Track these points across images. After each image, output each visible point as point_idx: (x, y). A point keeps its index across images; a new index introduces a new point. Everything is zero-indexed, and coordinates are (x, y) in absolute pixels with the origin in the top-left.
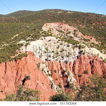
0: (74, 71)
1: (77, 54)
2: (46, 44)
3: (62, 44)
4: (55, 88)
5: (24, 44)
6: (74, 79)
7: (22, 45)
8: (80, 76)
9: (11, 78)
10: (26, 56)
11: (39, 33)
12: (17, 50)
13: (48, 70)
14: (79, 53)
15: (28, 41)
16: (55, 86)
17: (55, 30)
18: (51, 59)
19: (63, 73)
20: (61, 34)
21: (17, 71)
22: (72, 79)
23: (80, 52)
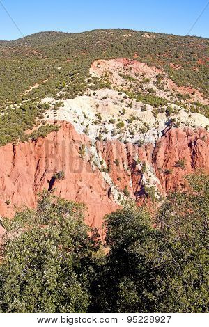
0: (154, 160)
1: (162, 126)
2: (97, 106)
3: (130, 106)
4: (116, 197)
5: (51, 105)
6: (154, 179)
7: (47, 107)
8: (167, 173)
9: (26, 175)
10: (56, 131)
11: (83, 81)
12: (37, 118)
13: (101, 159)
14: (166, 124)
15: (60, 98)
16: (116, 193)
17: (116, 74)
18: (108, 136)
19: (133, 165)
20: (129, 83)
21: (37, 161)
22: (151, 179)
23: (169, 123)
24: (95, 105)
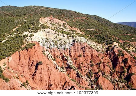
0: (70, 55)
1: (71, 42)
2: (46, 35)
3: (58, 35)
4: (60, 70)
5: (28, 35)
6: (72, 62)
7: (27, 36)
8: (76, 59)
10: (35, 45)
11: (38, 26)
12: (24, 40)
13: (51, 56)
14: (72, 41)
15: (32, 32)
16: (59, 68)
17: (48, 23)
18: (52, 46)
19: (63, 57)
20: (54, 26)
21: (29, 58)
22: (70, 62)
23: (74, 41)
24: (45, 35)
